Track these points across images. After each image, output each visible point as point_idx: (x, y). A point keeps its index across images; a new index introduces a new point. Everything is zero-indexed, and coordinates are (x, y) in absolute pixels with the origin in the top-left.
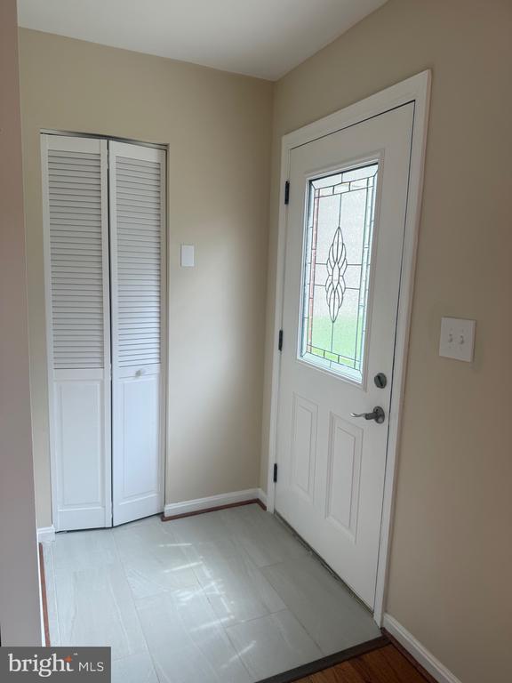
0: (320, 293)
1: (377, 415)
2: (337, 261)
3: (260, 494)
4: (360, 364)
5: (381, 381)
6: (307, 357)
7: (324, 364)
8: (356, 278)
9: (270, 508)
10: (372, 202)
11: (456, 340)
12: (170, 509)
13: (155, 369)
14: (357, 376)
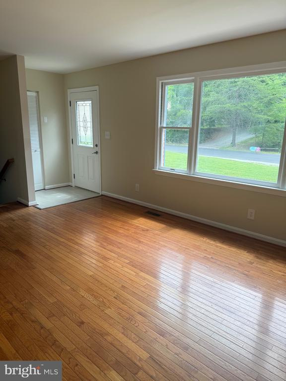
0: (82, 129)
1: (97, 153)
2: (85, 121)
3: (70, 184)
4: (92, 144)
5: (97, 146)
6: (80, 144)
7: (85, 145)
8: (89, 125)
9: (74, 186)
10: (91, 107)
11: (107, 135)
12: (47, 187)
13: (39, 150)
14: (92, 146)
